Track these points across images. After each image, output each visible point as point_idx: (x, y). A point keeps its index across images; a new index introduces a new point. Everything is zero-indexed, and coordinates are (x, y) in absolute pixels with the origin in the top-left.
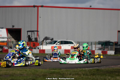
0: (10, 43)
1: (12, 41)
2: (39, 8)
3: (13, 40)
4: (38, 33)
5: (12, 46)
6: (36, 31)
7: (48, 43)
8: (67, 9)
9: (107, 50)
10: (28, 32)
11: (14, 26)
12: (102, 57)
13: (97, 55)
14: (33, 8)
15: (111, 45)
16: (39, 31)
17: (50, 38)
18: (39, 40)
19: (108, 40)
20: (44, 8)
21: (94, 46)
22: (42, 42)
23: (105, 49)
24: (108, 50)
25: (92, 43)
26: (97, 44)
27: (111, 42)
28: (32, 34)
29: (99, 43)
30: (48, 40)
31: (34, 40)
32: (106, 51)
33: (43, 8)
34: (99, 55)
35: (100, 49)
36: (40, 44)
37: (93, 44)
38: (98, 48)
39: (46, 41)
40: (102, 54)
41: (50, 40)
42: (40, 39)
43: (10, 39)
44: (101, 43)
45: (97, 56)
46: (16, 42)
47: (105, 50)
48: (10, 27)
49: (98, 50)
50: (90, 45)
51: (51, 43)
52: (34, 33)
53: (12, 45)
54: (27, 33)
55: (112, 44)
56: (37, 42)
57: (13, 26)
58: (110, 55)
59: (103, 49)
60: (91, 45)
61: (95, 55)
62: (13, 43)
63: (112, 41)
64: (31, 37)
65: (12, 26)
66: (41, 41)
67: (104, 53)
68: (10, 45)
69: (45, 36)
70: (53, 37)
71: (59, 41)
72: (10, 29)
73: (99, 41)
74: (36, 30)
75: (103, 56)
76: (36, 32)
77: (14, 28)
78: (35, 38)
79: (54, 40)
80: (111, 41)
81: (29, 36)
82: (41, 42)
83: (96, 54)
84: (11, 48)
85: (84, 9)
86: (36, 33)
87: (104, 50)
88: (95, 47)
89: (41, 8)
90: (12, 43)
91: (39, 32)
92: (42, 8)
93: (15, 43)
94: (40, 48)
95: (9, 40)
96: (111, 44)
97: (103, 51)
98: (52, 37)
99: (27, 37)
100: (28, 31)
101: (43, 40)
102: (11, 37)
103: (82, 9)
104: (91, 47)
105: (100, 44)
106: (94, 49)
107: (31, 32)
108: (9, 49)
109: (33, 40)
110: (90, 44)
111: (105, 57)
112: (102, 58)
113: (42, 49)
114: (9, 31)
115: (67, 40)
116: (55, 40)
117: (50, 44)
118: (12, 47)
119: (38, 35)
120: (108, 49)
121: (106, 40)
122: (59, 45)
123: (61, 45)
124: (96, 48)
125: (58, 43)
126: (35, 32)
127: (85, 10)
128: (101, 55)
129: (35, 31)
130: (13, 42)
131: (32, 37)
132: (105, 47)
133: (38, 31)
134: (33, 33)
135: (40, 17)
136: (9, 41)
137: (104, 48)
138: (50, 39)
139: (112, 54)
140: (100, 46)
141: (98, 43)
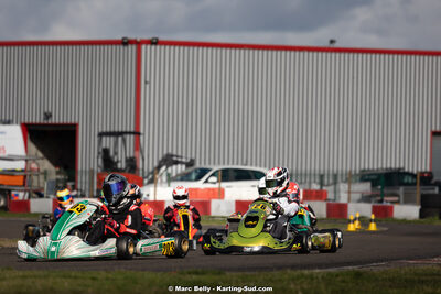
0: (35, 178)
1: (42, 170)
2: (143, 47)
3: (47, 165)
4: (139, 139)
5: (43, 189)
6: (130, 133)
7: (177, 175)
8: (247, 51)
9: (392, 202)
10: (104, 138)
11: (51, 115)
12: (373, 227)
13: (355, 219)
14: (122, 47)
15: (407, 184)
16: (142, 131)
17: (184, 160)
18: (141, 167)
19: (398, 166)
20: (163, 47)
21: (343, 187)
22: (152, 173)
23: (385, 199)
24: (398, 202)
25: (335, 176)
26: (356, 181)
27: (408, 174)
28: (116, 144)
29: (364, 176)
30: (174, 167)
31: (124, 167)
32: (389, 204)
33: (158, 47)
34: (364, 221)
35: (365, 199)
36: (146, 181)
37: (339, 179)
38: (358, 196)
39: (170, 169)
40: (373, 217)
41: (184, 167)
42: (147, 163)
43: (34, 161)
44: (372, 177)
45: (357, 223)
46: (58, 173)
47: (384, 203)
48: (38, 119)
49: (359, 201)
50: (328, 185)
51: (185, 177)
52: (124, 141)
53: (41, 185)
54: (100, 142)
55: (410, 180)
56: (134, 172)
57: (48, 116)
58: (404, 222)
59: (379, 198)
60: (335, 183)
61: (350, 222)
62: (45, 178)
63: (411, 170)
64: (112, 153)
65: (45, 114)
66: (151, 169)
67: (382, 213)
68: (35, 184)
69: (165, 152)
70: (193, 157)
71: (215, 168)
72: (36, 125)
73: (364, 170)
74: (132, 130)
75: (378, 225)
76: (132, 136)
77: (53, 120)
78: (127, 160)
79: (198, 165)
80: (406, 170)
81: (106, 151)
82: (149, 174)
83: (352, 218)
84: (41, 196)
85: (306, 53)
86: (130, 139)
87: (381, 201)
88: (349, 192)
89: (149, 47)
90: (42, 177)
91: (142, 137)
92: (153, 47)
93: (53, 177)
94: (145, 196)
95: (34, 166)
96: (406, 180)
97: (376, 204)
98: (189, 156)
99: (99, 153)
100: (101, 135)
101: (156, 164)
102: (40, 155)
103: (302, 53)
104: (335, 192)
105: (366, 181)
106: (343, 199)
107: (112, 138)
108: (32, 201)
109: (122, 165)
110: (331, 181)
111: (385, 229)
112: (373, 232)
113: (151, 198)
114: (33, 133)
115: (246, 165)
116: (203, 166)
117: (182, 180)
118: (45, 192)
119: (137, 146)
120: (396, 199)
121: (389, 166)
122: (217, 186)
123: (224, 185)
124: (352, 195)
125: (213, 175)
126: (128, 137)
127: (311, 54)
128: (371, 221)
129: (126, 133)
130: (45, 173)
131: (116, 153)
132: (385, 191)
133: (137, 133)
134: (120, 138)
135: (146, 83)
136: (31, 170)
137: (383, 195)
138: (182, 163)
139: (409, 219)
140: (366, 187)
141: (358, 178)
